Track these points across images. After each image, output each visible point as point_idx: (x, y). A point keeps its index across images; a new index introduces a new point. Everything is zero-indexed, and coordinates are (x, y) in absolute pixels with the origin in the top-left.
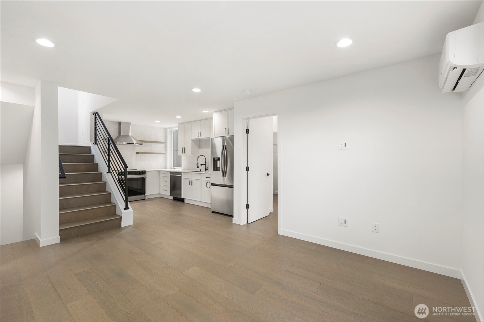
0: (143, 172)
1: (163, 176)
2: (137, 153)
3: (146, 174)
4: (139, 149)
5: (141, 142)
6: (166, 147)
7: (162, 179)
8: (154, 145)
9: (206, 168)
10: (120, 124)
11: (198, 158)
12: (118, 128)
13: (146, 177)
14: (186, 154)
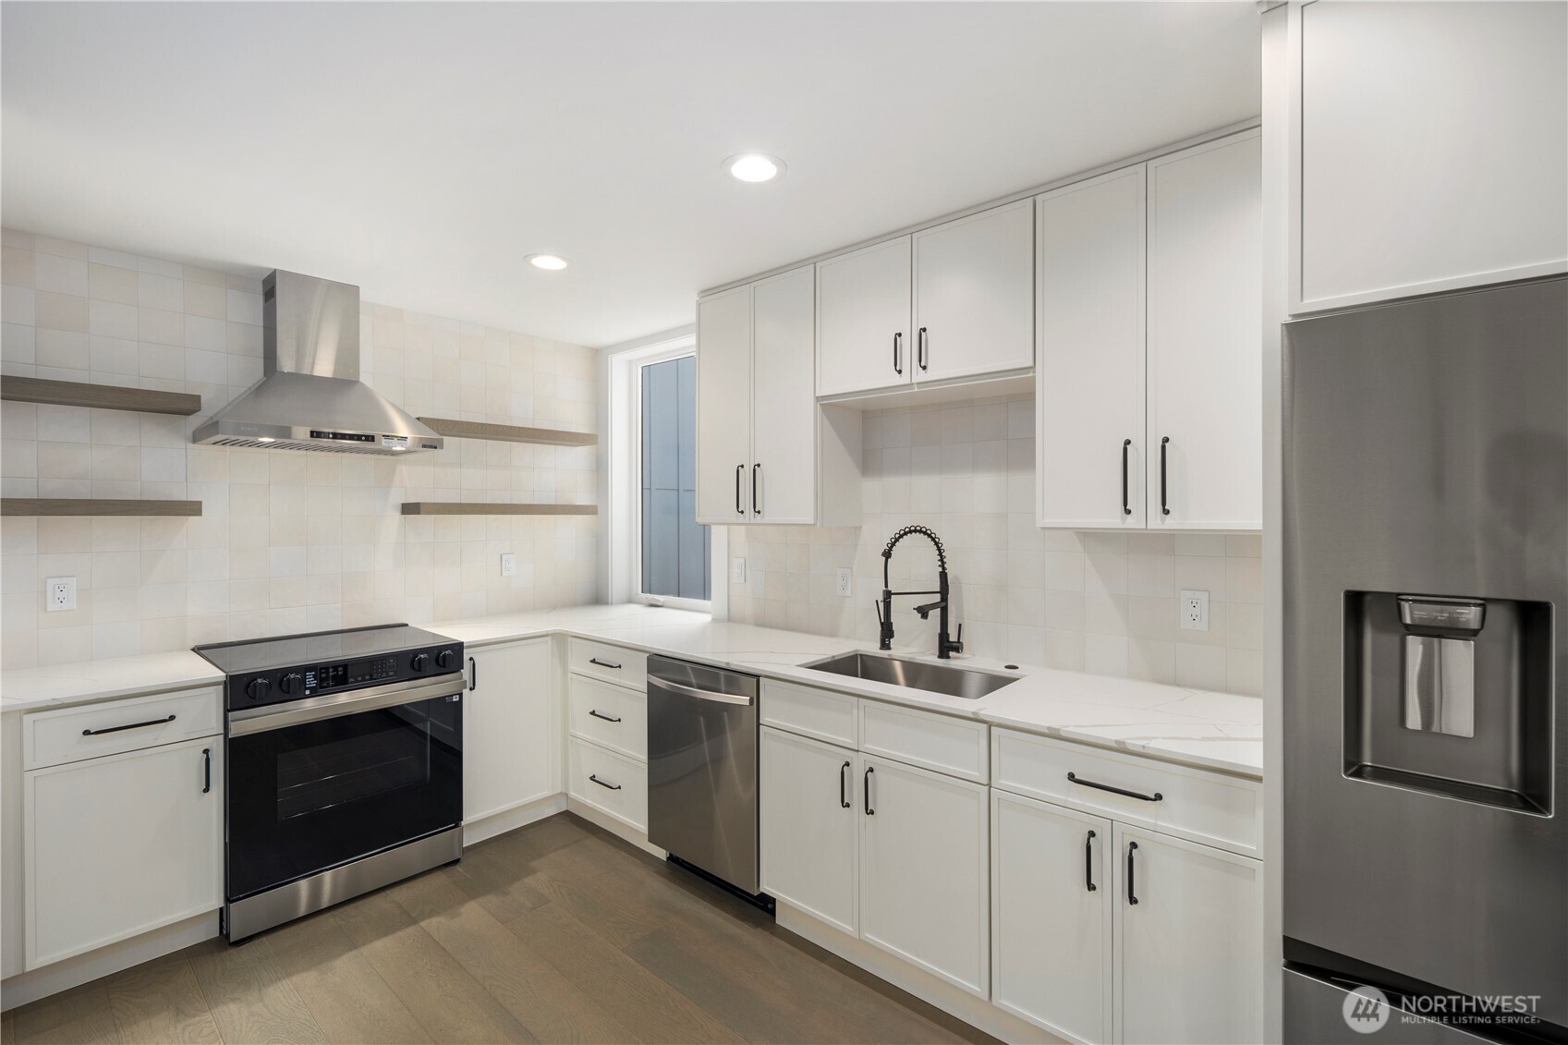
0: (447, 658)
1: (590, 673)
2: (409, 509)
3: (466, 672)
4: (418, 479)
5: (438, 432)
6: (600, 469)
7: (582, 698)
8: (522, 452)
9: (944, 635)
10: (269, 287)
11: (887, 554)
12: (261, 323)
13: (466, 691)
14: (767, 517)
